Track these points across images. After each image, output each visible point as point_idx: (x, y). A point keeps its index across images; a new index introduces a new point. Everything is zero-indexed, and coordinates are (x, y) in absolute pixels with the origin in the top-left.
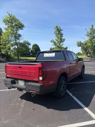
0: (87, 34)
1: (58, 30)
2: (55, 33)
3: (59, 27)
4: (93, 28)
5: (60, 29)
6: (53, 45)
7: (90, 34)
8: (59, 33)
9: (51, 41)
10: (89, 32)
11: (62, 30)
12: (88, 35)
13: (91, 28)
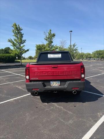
0: (46, 38)
1: (17, 28)
2: (14, 32)
3: (19, 25)
4: (50, 32)
5: (19, 28)
6: (12, 45)
7: (49, 38)
8: (19, 33)
9: (9, 40)
10: (47, 36)
11: (22, 30)
12: (46, 40)
13: (49, 32)
